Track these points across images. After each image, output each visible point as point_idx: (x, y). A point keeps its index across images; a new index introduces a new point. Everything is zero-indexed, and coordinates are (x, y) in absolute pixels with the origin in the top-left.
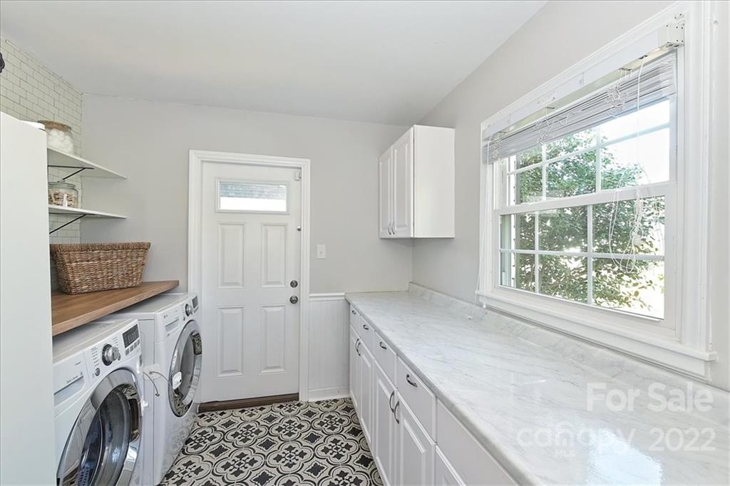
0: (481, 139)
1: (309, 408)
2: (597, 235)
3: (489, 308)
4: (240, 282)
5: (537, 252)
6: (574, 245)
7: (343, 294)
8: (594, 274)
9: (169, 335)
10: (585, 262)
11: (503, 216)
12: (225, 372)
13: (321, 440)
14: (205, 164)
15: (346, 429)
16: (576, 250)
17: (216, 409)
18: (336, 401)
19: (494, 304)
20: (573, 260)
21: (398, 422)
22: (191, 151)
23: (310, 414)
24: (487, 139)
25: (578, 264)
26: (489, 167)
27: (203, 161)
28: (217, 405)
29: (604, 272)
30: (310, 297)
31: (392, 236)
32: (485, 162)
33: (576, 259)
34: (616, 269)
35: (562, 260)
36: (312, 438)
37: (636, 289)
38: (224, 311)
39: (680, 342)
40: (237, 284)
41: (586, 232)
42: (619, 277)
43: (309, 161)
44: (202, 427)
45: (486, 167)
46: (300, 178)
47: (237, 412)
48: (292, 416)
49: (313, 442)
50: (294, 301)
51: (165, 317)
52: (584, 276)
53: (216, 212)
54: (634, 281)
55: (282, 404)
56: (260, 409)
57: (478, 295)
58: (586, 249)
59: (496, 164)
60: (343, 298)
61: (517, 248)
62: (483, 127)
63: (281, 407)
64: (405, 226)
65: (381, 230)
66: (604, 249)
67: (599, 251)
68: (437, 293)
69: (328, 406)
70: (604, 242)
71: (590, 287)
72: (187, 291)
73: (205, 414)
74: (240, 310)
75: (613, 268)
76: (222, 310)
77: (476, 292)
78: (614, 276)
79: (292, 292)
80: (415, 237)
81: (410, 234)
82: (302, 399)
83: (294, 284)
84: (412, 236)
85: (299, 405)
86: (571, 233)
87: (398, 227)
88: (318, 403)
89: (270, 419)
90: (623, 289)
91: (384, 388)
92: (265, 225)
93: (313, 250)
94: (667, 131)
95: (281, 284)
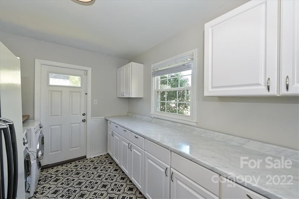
0: (152, 70)
1: (91, 160)
2: (179, 97)
3: (154, 117)
4: (60, 115)
5: (166, 102)
6: (174, 100)
7: (104, 117)
8: (178, 108)
9: (36, 136)
10: (176, 104)
11: (157, 92)
12: (52, 152)
13: (99, 168)
14: (42, 65)
15: (107, 163)
16: (174, 101)
17: (49, 167)
18: (101, 156)
19: (155, 116)
20: (173, 104)
21: (131, 151)
22: (36, 59)
23: (92, 161)
24: (154, 70)
25: (174, 105)
26: (154, 78)
27: (41, 64)
28: (49, 166)
29: (180, 107)
30: (91, 119)
31: (123, 97)
32: (153, 76)
33: (174, 104)
34: (183, 106)
35: (170, 104)
36: (95, 168)
37: (187, 112)
38: (52, 127)
39: (192, 120)
40: (58, 115)
41: (176, 96)
42: (184, 109)
43: (91, 68)
44: (44, 175)
45: (153, 78)
46: (87, 74)
47: (60, 167)
48: (85, 163)
49: (96, 169)
50: (84, 121)
51: (35, 129)
52: (176, 109)
53: (48, 86)
54: (187, 110)
55: (79, 160)
56: (70, 164)
57: (151, 114)
58: (176, 101)
59: (156, 77)
60: (104, 119)
61: (160, 100)
62: (152, 66)
63: (79, 161)
64: (128, 93)
65: (118, 95)
66: (180, 101)
67: (179, 101)
68: (137, 115)
69: (99, 158)
70: (180, 99)
71: (177, 111)
72: (34, 119)
73: (44, 170)
74: (60, 126)
75: (182, 106)
76: (51, 127)
77: (150, 113)
78: (183, 108)
79: (83, 118)
80: (132, 97)
81: (130, 96)
82: (88, 157)
83: (84, 115)
84: (131, 97)
85: (87, 159)
86: (173, 96)
87: (125, 94)
88: (95, 157)
89: (76, 166)
90: (185, 112)
91: (125, 143)
92: (71, 92)
93: (92, 102)
94: (191, 76)
95: (78, 115)
